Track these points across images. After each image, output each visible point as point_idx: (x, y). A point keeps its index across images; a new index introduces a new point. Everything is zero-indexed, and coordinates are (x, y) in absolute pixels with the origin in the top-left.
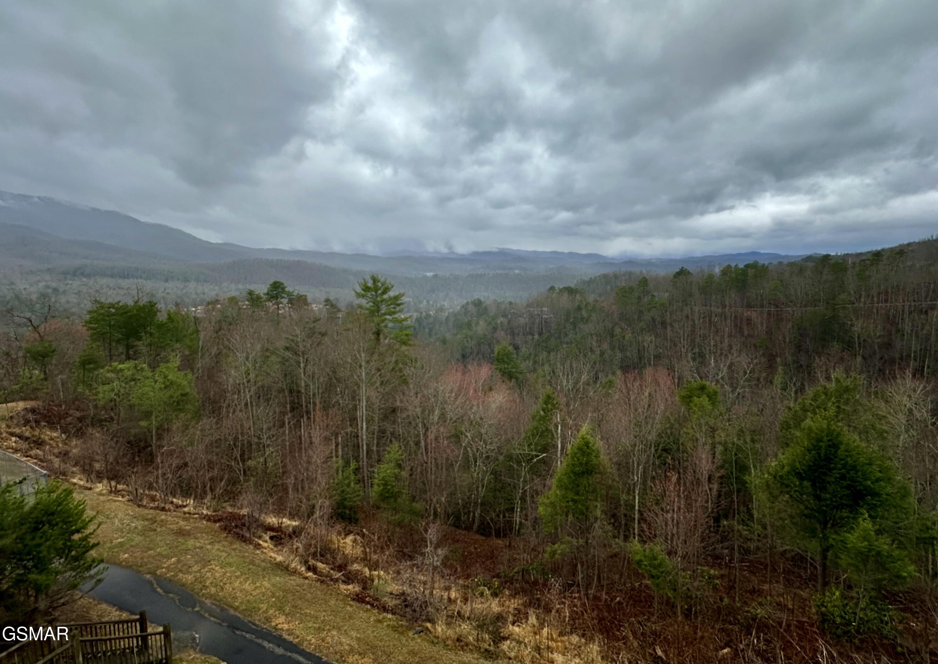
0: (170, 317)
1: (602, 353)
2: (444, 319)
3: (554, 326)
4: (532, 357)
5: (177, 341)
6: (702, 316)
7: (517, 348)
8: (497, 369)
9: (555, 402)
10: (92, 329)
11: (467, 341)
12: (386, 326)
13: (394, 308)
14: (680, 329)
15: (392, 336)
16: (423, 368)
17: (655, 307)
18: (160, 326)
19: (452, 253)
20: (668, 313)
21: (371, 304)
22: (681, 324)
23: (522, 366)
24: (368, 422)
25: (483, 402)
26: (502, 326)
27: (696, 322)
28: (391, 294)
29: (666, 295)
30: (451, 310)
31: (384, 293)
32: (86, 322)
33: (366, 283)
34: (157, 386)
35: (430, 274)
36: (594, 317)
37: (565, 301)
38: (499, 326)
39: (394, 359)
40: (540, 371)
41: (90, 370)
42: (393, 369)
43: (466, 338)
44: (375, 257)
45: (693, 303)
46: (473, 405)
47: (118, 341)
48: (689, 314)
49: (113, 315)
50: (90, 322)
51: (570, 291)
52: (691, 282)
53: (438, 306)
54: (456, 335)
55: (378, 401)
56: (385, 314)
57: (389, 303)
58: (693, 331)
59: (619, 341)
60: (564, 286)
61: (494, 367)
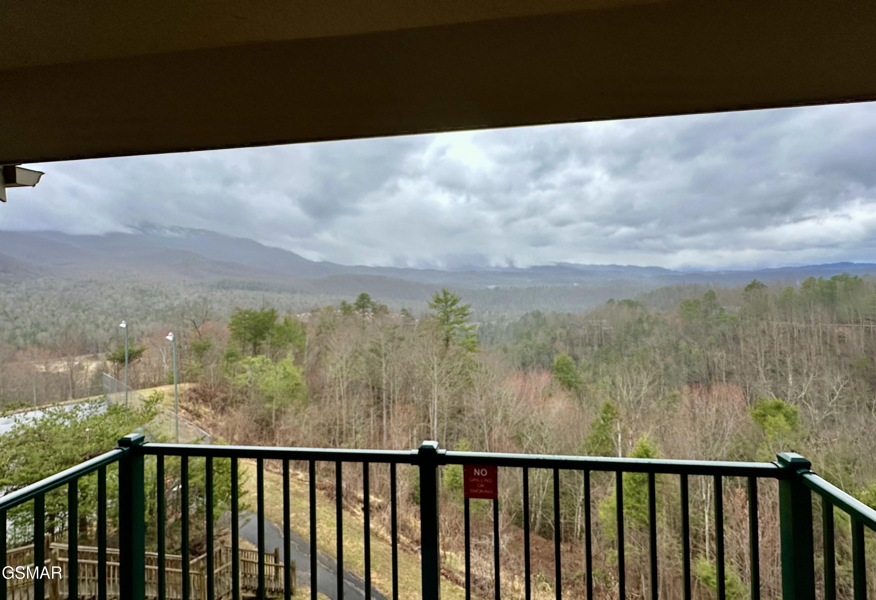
0: (286, 323)
1: (667, 368)
2: (505, 328)
3: (614, 338)
4: (592, 368)
5: (290, 341)
6: (782, 331)
7: (576, 359)
8: (556, 378)
9: (615, 412)
10: (232, 330)
11: (527, 350)
12: (454, 334)
13: (462, 318)
14: (756, 344)
15: (460, 342)
16: (486, 373)
17: (725, 321)
18: (279, 329)
19: (512, 267)
20: (740, 328)
21: (443, 314)
22: (757, 340)
23: (581, 376)
24: (439, 419)
25: (543, 408)
26: (561, 337)
27: (775, 338)
28: (459, 305)
29: (737, 309)
30: (511, 321)
31: (453, 304)
32: (230, 325)
33: (437, 295)
34: (278, 377)
35: (492, 287)
36: (656, 330)
37: (625, 314)
38: (558, 337)
39: (461, 363)
40: (600, 382)
41: (231, 362)
42: (460, 373)
43: (526, 347)
44: (443, 272)
45: (770, 318)
46: (533, 409)
47: (249, 340)
48: (766, 330)
49: (248, 319)
50: (232, 325)
51: (631, 304)
52: (766, 296)
53: (500, 316)
54: (517, 343)
55: (447, 400)
56: (453, 323)
57: (457, 313)
58: (771, 347)
59: (685, 355)
60: (623, 299)
61: (553, 376)
